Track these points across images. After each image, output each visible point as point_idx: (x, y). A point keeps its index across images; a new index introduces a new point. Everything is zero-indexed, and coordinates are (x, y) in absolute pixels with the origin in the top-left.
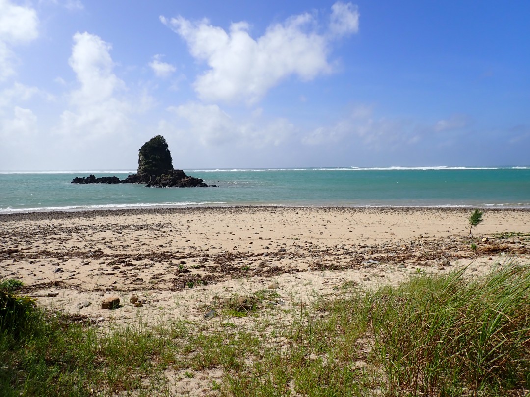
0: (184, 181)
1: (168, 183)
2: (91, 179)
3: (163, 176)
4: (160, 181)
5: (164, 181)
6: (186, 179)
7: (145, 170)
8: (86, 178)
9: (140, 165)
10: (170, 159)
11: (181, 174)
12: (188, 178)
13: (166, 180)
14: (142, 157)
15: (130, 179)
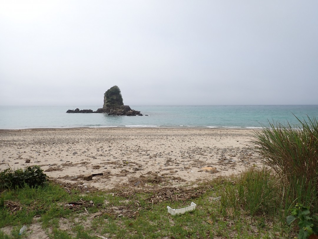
0: (129, 112)
1: (120, 113)
2: (77, 111)
3: (117, 110)
4: (116, 112)
5: (118, 112)
6: (131, 111)
7: (107, 106)
8: (74, 110)
9: (104, 103)
10: (122, 100)
11: (128, 108)
12: (132, 110)
13: (119, 112)
14: (106, 98)
15: (99, 111)
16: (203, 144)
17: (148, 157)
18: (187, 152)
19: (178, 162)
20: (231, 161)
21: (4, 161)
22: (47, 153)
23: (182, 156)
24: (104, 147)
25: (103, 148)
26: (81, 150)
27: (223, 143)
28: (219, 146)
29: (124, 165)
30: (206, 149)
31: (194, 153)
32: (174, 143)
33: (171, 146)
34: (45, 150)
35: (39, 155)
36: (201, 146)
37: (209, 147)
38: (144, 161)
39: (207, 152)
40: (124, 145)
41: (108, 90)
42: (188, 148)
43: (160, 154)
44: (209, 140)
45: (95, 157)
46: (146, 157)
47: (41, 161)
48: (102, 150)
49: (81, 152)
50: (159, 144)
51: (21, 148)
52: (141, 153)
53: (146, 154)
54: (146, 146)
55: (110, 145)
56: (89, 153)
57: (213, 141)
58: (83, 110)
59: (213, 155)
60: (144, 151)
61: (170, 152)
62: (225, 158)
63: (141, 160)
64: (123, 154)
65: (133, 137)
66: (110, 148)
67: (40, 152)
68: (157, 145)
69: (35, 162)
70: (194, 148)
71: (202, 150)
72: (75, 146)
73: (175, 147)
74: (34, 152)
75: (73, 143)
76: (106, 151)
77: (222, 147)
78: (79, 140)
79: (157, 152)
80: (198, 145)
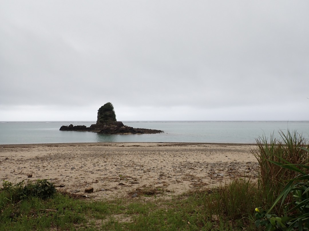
0: (122, 128)
2: (71, 127)
3: (111, 125)
4: (109, 128)
7: (101, 122)
8: (68, 126)
9: (98, 119)
10: (114, 116)
11: (120, 124)
12: (125, 126)
13: (112, 128)
14: (99, 114)
15: (92, 127)
16: (194, 159)
17: (143, 171)
18: (179, 167)
19: (170, 176)
20: (220, 175)
21: (7, 176)
22: (46, 168)
23: (174, 171)
24: (100, 162)
25: (99, 164)
26: (78, 165)
27: (212, 158)
28: (208, 160)
29: (121, 179)
30: (196, 164)
31: (186, 168)
32: (166, 158)
33: (163, 161)
34: (43, 165)
35: (39, 170)
36: (192, 161)
37: (199, 162)
38: (139, 175)
39: (197, 166)
40: (118, 160)
41: (102, 107)
42: (179, 163)
43: (153, 169)
44: (199, 155)
45: (93, 172)
46: (140, 171)
47: (42, 175)
48: (98, 165)
49: (79, 167)
50: (152, 159)
51: (20, 164)
52: (135, 168)
53: (141, 169)
54: (140, 161)
55: (106, 160)
56: (87, 168)
57: (203, 156)
58: (76, 126)
59: (203, 170)
60: (138, 166)
61: (163, 166)
62: (214, 172)
63: (136, 174)
64: (118, 168)
65: (127, 153)
66: (105, 163)
67: (39, 168)
68: (150, 160)
69: (37, 177)
70: (185, 163)
71: (193, 165)
72: (71, 161)
73: (167, 162)
74: (33, 167)
75: (70, 159)
76: (102, 166)
77: (212, 162)
78: (75, 156)
79: (150, 167)
80: (188, 160)
